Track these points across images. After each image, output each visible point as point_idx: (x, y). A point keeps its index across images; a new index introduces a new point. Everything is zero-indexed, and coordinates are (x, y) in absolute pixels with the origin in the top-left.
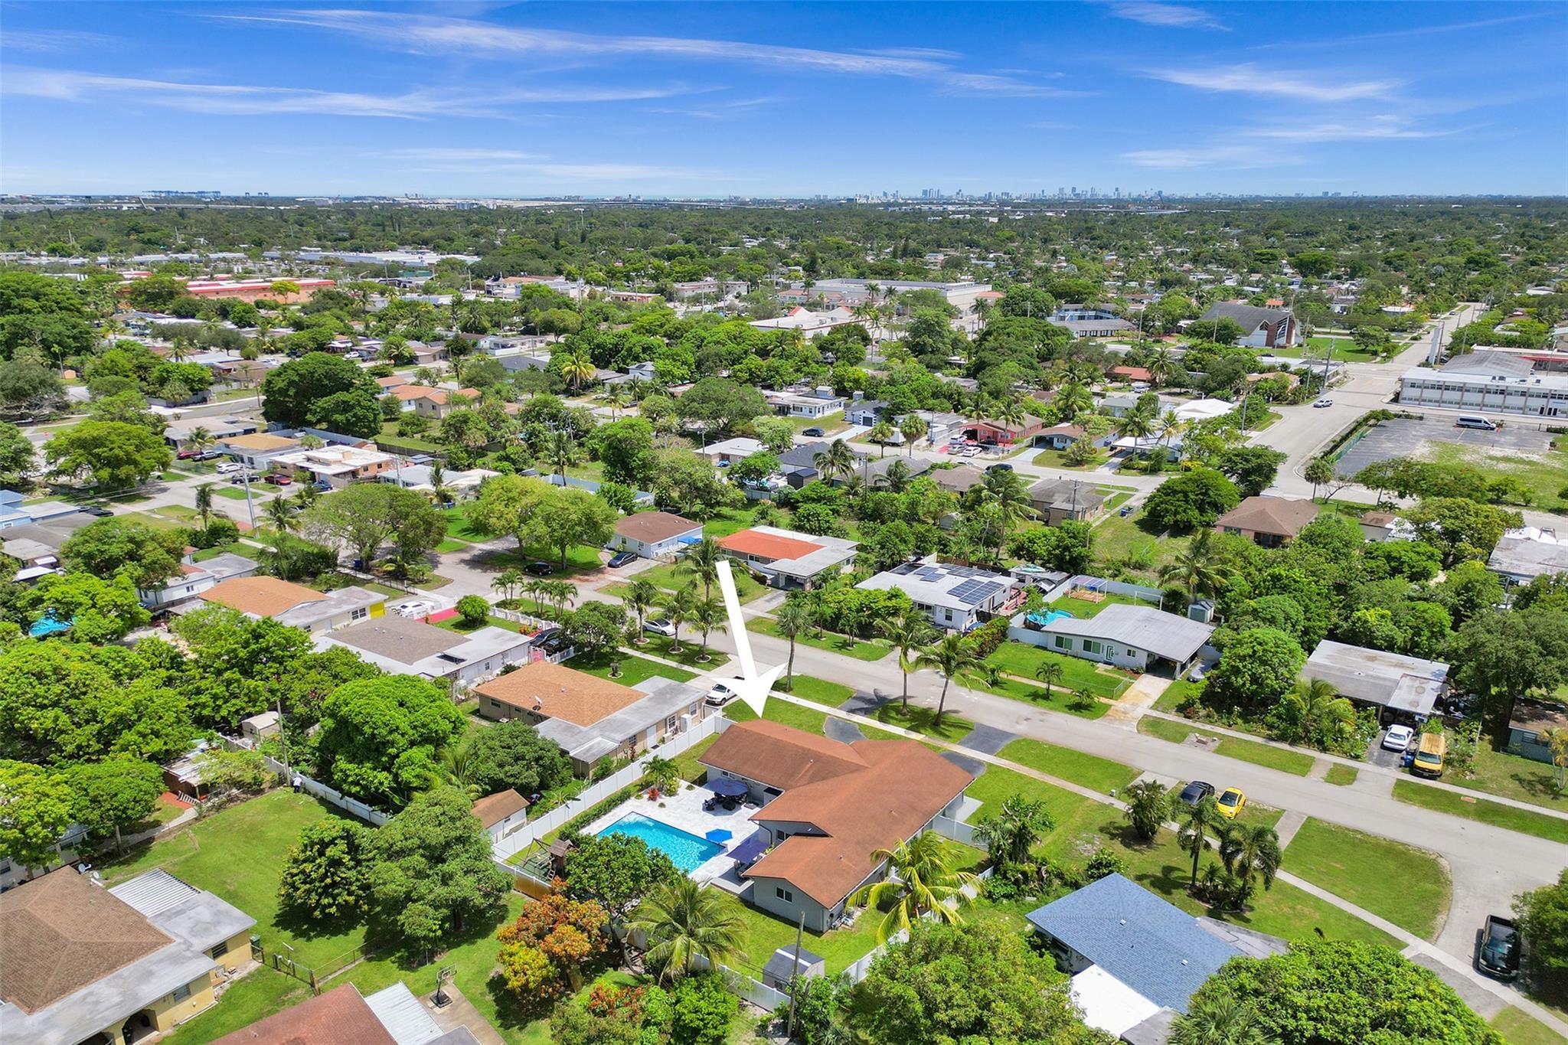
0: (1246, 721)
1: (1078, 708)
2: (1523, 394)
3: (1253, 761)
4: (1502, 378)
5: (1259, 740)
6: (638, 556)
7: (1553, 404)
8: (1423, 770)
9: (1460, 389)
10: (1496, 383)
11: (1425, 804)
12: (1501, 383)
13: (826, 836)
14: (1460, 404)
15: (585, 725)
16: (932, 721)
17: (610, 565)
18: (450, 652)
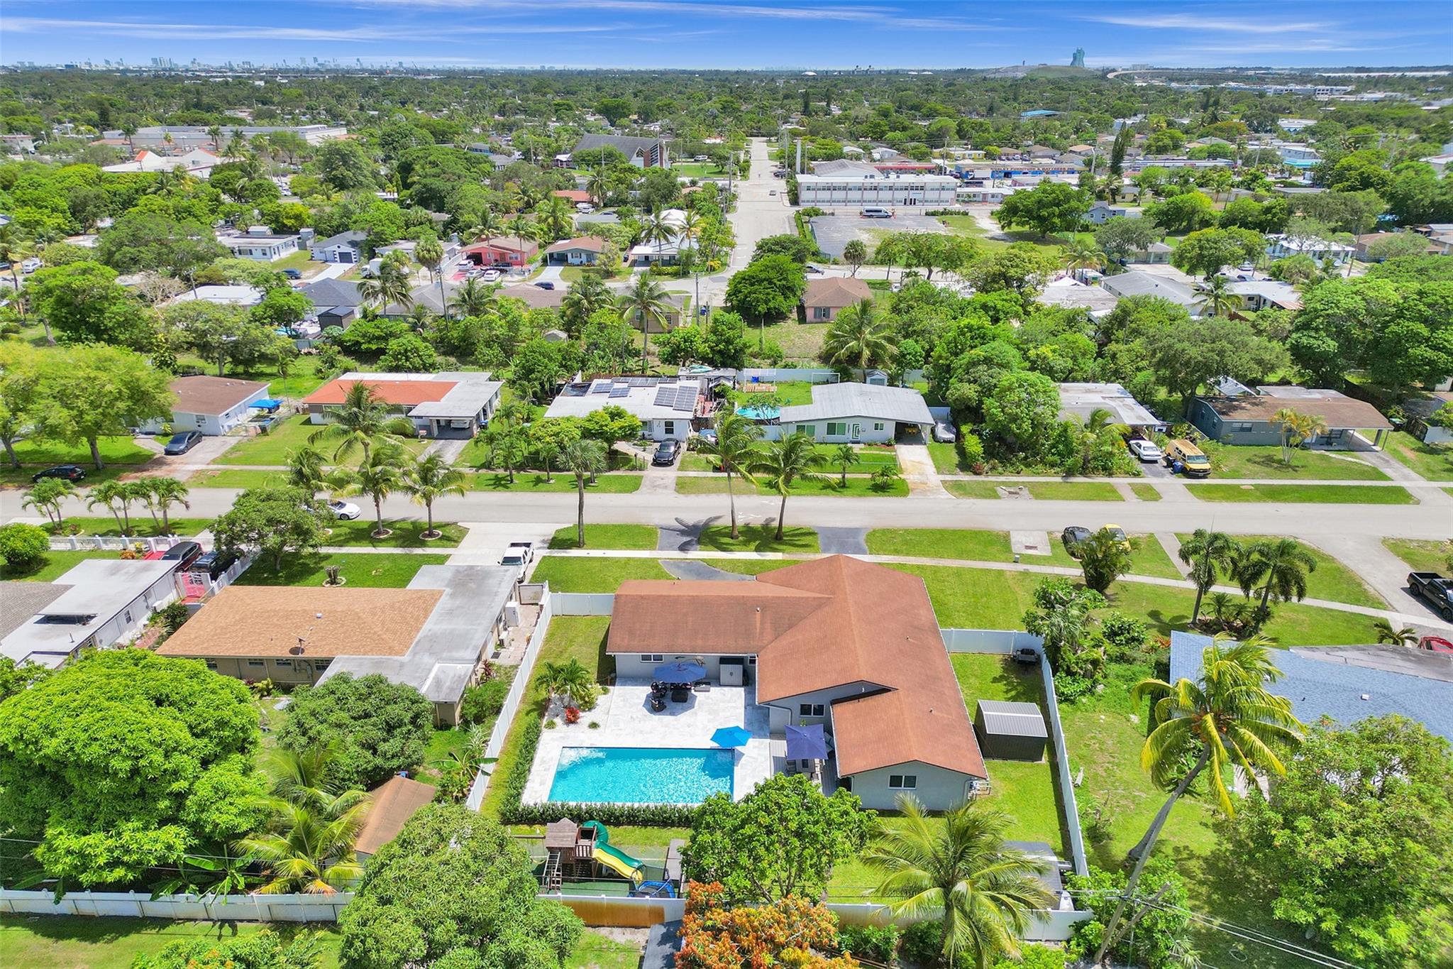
0: (1028, 465)
1: (880, 488)
2: (891, 188)
3: (1064, 499)
4: (872, 177)
5: (1059, 479)
6: (201, 435)
7: (913, 195)
9: (845, 189)
10: (867, 180)
11: (1227, 499)
12: (872, 180)
14: (862, 201)
15: (401, 653)
16: (770, 537)
17: (168, 453)
18: (54, 609)
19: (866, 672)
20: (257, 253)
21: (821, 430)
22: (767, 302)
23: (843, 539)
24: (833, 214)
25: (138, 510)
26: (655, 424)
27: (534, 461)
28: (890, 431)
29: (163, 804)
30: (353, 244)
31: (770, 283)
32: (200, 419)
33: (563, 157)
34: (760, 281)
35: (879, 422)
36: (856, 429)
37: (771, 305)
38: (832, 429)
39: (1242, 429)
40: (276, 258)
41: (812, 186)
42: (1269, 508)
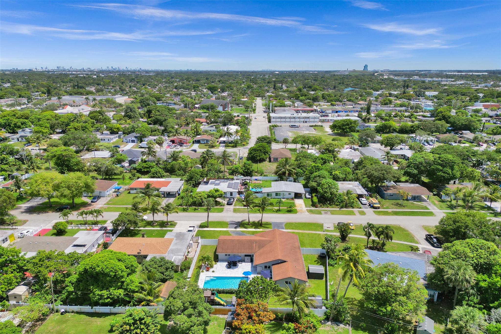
0: (331, 205)
1: (289, 211)
2: (299, 118)
3: (339, 214)
4: (293, 114)
5: (338, 209)
6: (100, 197)
7: (306, 120)
8: (377, 207)
9: (285, 118)
10: (292, 116)
11: (383, 215)
12: (293, 115)
13: (285, 262)
14: (290, 122)
15: (165, 253)
16: (259, 225)
19: (281, 257)
20: (106, 140)
21: (274, 195)
22: (260, 156)
23: (278, 225)
24: (281, 126)
25: (90, 218)
26: (228, 193)
27: (194, 204)
28: (293, 195)
29: (119, 284)
30: (136, 137)
31: (261, 151)
32: (100, 192)
33: (196, 106)
34: (258, 150)
35: (290, 193)
36: (283, 195)
37: (261, 157)
38: (277, 194)
39: (391, 195)
40: (112, 141)
41: (275, 117)
42: (395, 217)
